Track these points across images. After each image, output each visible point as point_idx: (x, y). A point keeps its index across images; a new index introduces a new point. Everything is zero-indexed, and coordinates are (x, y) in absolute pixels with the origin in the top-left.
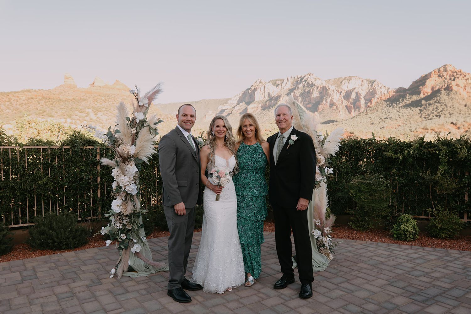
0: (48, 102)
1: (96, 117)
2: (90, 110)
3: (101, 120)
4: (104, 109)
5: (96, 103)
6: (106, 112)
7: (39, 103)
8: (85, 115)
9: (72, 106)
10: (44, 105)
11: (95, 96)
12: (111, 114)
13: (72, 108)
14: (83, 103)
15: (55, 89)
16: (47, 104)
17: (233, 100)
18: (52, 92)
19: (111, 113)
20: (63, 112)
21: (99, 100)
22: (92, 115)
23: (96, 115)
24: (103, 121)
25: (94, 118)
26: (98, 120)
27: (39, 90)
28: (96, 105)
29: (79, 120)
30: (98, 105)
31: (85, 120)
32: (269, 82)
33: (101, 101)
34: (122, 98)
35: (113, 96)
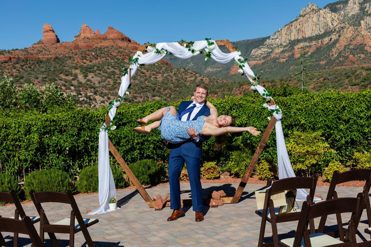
0: (24, 65)
1: (86, 80)
2: (78, 71)
3: (92, 84)
4: (96, 68)
5: (85, 61)
6: (97, 72)
7: (15, 68)
8: (71, 78)
9: (55, 67)
10: (21, 70)
11: (83, 51)
12: (105, 74)
13: (54, 71)
14: (68, 62)
15: (33, 47)
16: (24, 67)
17: (273, 39)
18: (29, 51)
19: (104, 72)
20: (44, 76)
21: (88, 56)
22: (81, 77)
23: (86, 76)
24: (94, 84)
25: (83, 81)
26: (89, 83)
27: (13, 50)
28: (85, 63)
29: (65, 86)
30: (88, 63)
31: (72, 86)
32: (325, 8)
33: (91, 58)
34: (117, 51)
35: (106, 49)
